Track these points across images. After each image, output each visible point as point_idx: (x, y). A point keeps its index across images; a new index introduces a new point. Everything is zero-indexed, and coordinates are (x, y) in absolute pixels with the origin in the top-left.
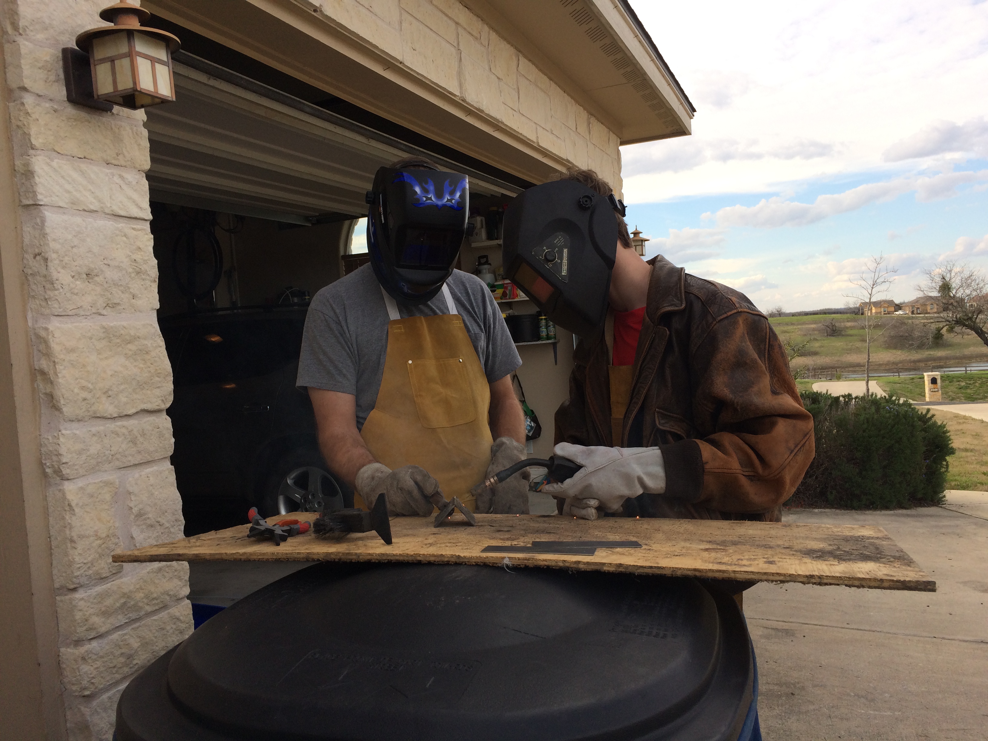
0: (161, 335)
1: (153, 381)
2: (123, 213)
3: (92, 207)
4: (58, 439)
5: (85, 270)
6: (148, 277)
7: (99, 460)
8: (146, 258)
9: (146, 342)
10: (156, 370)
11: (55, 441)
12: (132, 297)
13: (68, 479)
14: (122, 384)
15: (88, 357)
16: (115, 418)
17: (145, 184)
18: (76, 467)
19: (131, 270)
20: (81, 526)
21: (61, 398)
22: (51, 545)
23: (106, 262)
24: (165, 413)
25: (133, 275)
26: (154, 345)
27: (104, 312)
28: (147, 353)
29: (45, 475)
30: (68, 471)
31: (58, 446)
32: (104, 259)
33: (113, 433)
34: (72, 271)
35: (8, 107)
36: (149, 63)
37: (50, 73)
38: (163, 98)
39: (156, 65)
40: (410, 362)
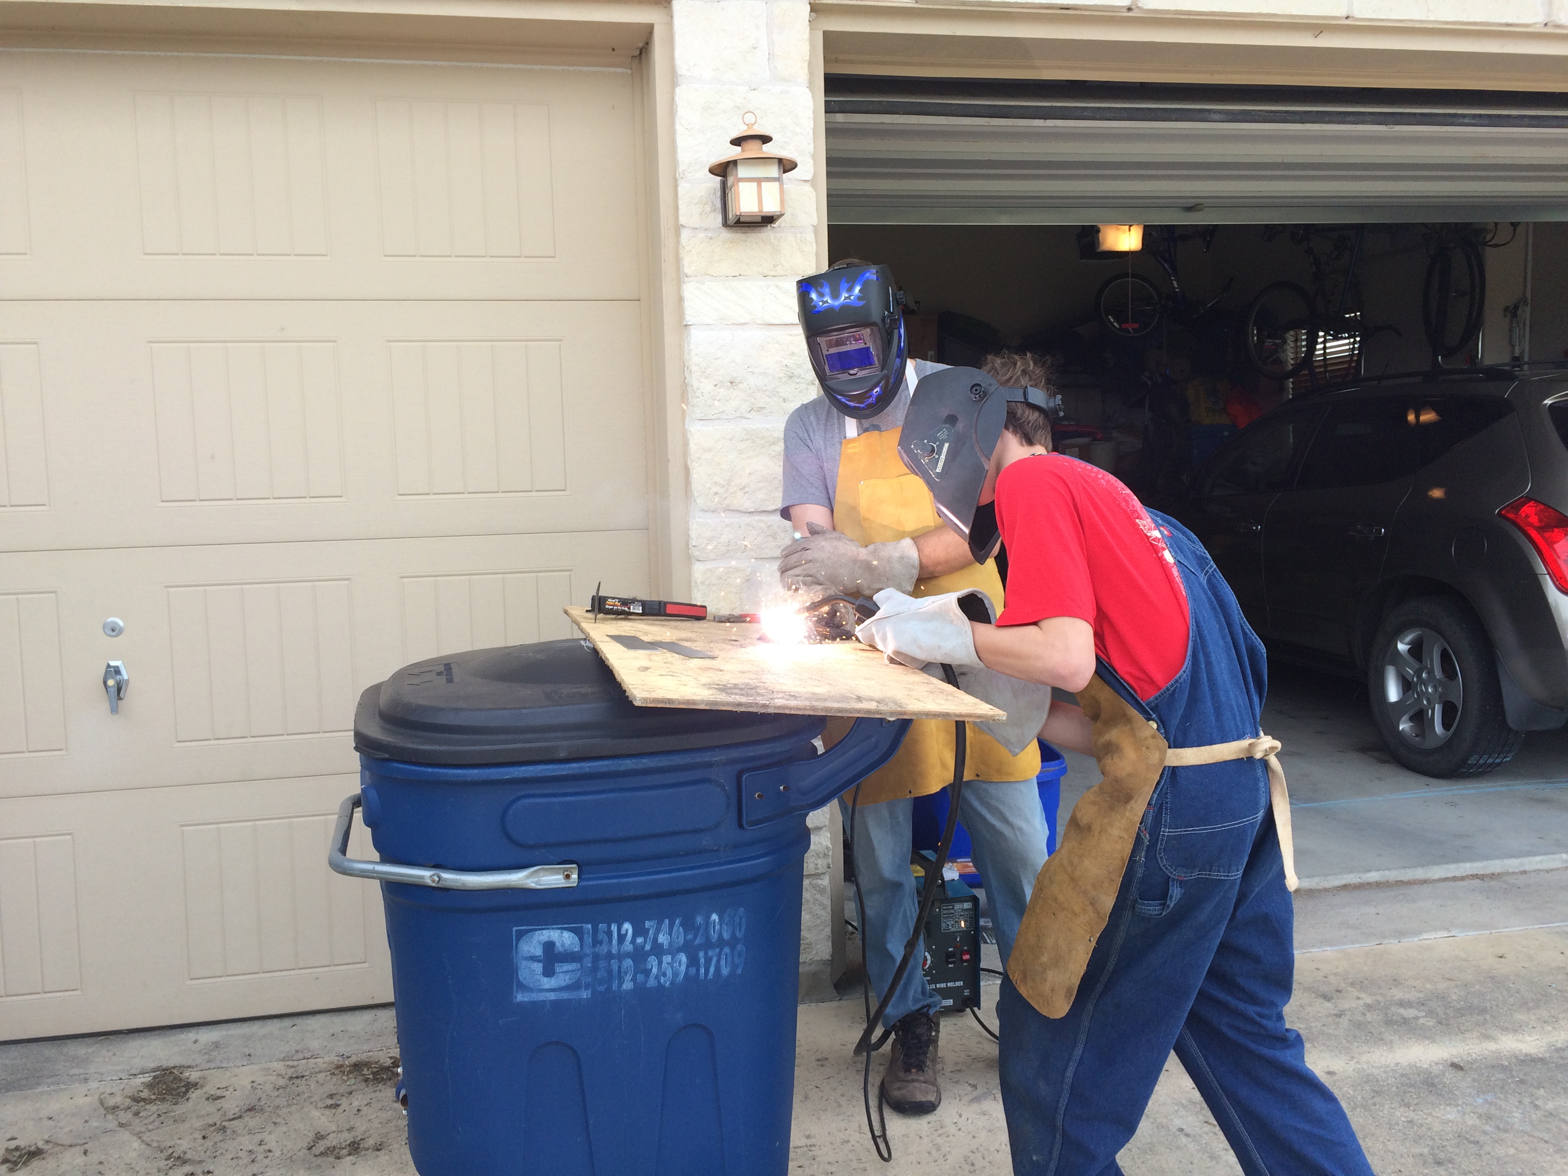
2: (776, 322)
3: (742, 321)
5: (728, 378)
6: (803, 381)
7: (730, 548)
13: (697, 561)
14: (760, 482)
15: (726, 456)
16: (750, 512)
18: (706, 551)
19: (781, 375)
21: (695, 491)
23: (750, 370)
27: (749, 416)
30: (698, 554)
31: (691, 530)
32: (749, 367)
33: (748, 526)
34: (715, 381)
35: (678, 242)
36: (755, 184)
37: (706, 206)
38: (770, 214)
39: (764, 184)
40: (862, 483)
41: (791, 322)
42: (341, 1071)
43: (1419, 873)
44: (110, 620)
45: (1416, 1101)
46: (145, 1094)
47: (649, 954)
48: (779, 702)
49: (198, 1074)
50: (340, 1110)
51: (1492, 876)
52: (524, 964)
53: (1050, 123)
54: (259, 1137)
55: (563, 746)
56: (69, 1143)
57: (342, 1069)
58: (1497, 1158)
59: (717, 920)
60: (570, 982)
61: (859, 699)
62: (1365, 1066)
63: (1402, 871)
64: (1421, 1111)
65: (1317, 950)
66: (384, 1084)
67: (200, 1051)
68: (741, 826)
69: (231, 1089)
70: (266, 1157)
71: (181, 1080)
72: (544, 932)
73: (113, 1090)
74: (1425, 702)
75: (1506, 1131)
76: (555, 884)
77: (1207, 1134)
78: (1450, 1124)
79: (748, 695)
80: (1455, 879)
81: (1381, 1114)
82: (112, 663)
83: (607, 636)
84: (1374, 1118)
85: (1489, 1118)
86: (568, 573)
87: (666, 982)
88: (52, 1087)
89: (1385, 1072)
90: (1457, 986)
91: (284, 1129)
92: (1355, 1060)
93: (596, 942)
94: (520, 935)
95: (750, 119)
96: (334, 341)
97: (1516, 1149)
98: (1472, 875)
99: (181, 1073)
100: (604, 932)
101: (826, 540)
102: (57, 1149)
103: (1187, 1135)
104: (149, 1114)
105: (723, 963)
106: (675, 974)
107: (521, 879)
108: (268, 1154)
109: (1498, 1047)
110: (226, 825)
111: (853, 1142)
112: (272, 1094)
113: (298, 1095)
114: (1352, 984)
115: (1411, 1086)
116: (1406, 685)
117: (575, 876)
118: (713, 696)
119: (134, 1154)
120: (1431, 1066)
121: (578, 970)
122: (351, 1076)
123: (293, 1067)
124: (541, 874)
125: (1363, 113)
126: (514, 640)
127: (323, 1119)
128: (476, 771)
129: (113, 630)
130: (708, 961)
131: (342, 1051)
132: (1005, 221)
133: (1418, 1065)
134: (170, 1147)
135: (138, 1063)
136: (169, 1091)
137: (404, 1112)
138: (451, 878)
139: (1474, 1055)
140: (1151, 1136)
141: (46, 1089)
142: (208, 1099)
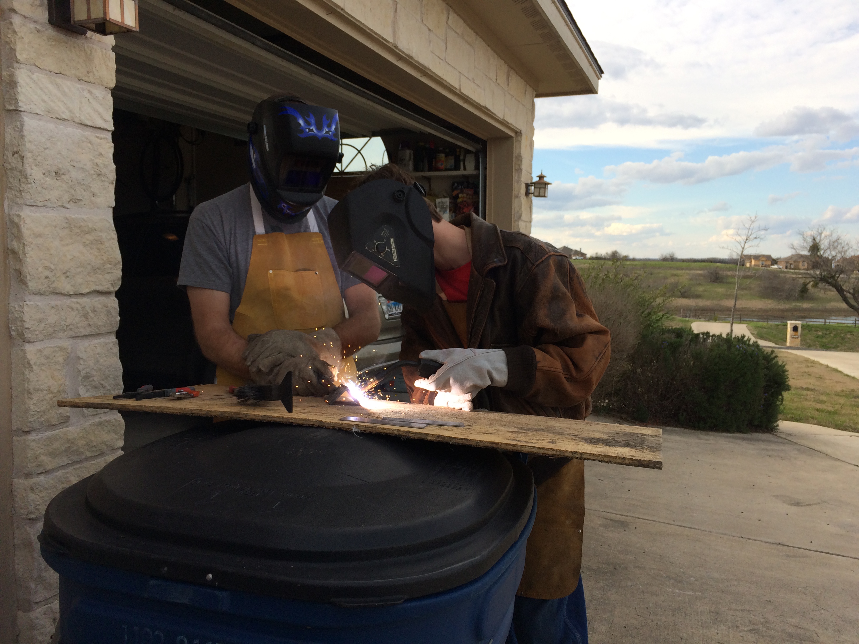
0: (115, 230)
1: (105, 267)
2: (89, 123)
3: (64, 117)
4: (23, 308)
5: (54, 169)
6: (107, 180)
7: (56, 329)
8: (106, 163)
9: (101, 234)
10: (108, 258)
11: (21, 309)
12: (92, 195)
13: (29, 342)
14: (78, 268)
15: (52, 242)
16: (71, 295)
17: (110, 100)
18: (37, 333)
19: (92, 172)
20: (37, 381)
21: (28, 275)
22: (12, 394)
23: (72, 164)
24: (114, 295)
25: (94, 176)
26: (108, 237)
27: (68, 206)
28: (102, 243)
29: (10, 336)
30: (30, 335)
31: (22, 314)
32: (71, 161)
33: (68, 307)
34: (43, 169)
35: (6, 25)
38: (128, 28)
40: (271, 272)
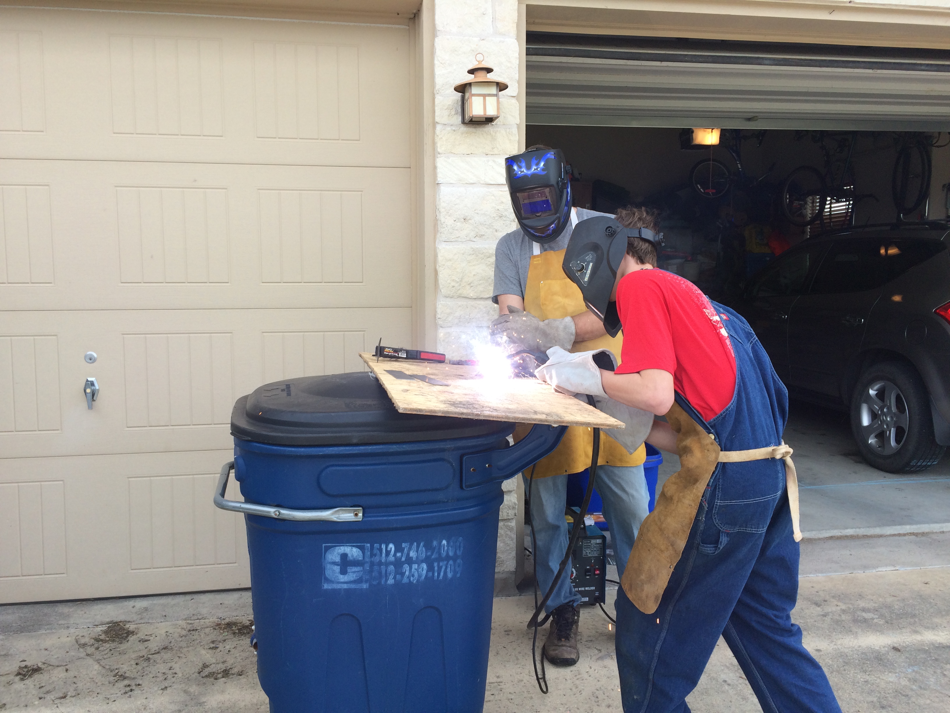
2: (493, 183)
3: (472, 182)
5: (462, 217)
7: (461, 320)
11: (438, 306)
13: (440, 327)
14: (480, 280)
15: (460, 264)
16: (473, 299)
18: (446, 321)
19: (495, 215)
21: (441, 285)
27: (474, 240)
30: (441, 323)
31: (438, 309)
32: (476, 210)
33: (472, 307)
34: (454, 218)
35: (434, 133)
36: (482, 98)
37: (452, 111)
38: (491, 117)
39: (487, 98)
40: (542, 282)
41: (502, 183)
42: (219, 627)
43: (878, 531)
44: (88, 353)
45: (870, 669)
46: (103, 637)
47: (404, 563)
48: (487, 413)
49: (136, 626)
50: (218, 650)
51: (923, 534)
52: (328, 566)
53: (665, 64)
54: (169, 665)
55: (355, 436)
56: (57, 664)
57: (220, 626)
58: (919, 706)
59: (446, 544)
60: (356, 578)
61: (536, 413)
62: (840, 647)
63: (868, 529)
64: (873, 675)
65: (812, 575)
66: (245, 636)
67: (136, 613)
68: (461, 487)
69: (154, 636)
70: (173, 677)
71: (124, 629)
72: (341, 547)
73: (84, 634)
74: (885, 427)
75: (925, 689)
76: (349, 519)
77: (741, 684)
78: (891, 684)
79: (468, 408)
80: (899, 535)
81: (848, 676)
82: (89, 379)
83: (384, 370)
84: (844, 678)
85: (915, 681)
86: (363, 332)
87: (414, 580)
88: (48, 631)
89: (852, 651)
90: (898, 600)
91: (185, 660)
92: (834, 643)
93: (372, 555)
94: (327, 549)
95: (480, 58)
96: (226, 189)
97: (931, 700)
98: (910, 533)
99: (125, 626)
100: (377, 549)
101: (519, 316)
102: (50, 667)
103: (729, 685)
104: (105, 649)
105: (449, 570)
106: (420, 576)
107: (328, 515)
108: (175, 675)
109: (922, 638)
110: (155, 478)
111: (525, 681)
112: (178, 640)
113: (194, 641)
114: (833, 597)
115: (868, 660)
116: (874, 416)
117: (360, 515)
118: (447, 408)
119: (95, 673)
120: (880, 648)
121: (361, 571)
122: (225, 630)
123: (191, 624)
124: (341, 513)
125: (858, 62)
126: (330, 372)
127: (208, 655)
128: (303, 449)
129: (90, 359)
130: (440, 568)
131: (220, 615)
132: (635, 125)
133: (872, 647)
134: (117, 669)
135: (99, 619)
136: (117, 635)
137: (255, 653)
138: (286, 513)
139: (907, 643)
140: (706, 684)
141: (44, 632)
142: (140, 641)
